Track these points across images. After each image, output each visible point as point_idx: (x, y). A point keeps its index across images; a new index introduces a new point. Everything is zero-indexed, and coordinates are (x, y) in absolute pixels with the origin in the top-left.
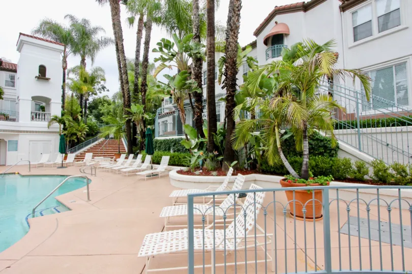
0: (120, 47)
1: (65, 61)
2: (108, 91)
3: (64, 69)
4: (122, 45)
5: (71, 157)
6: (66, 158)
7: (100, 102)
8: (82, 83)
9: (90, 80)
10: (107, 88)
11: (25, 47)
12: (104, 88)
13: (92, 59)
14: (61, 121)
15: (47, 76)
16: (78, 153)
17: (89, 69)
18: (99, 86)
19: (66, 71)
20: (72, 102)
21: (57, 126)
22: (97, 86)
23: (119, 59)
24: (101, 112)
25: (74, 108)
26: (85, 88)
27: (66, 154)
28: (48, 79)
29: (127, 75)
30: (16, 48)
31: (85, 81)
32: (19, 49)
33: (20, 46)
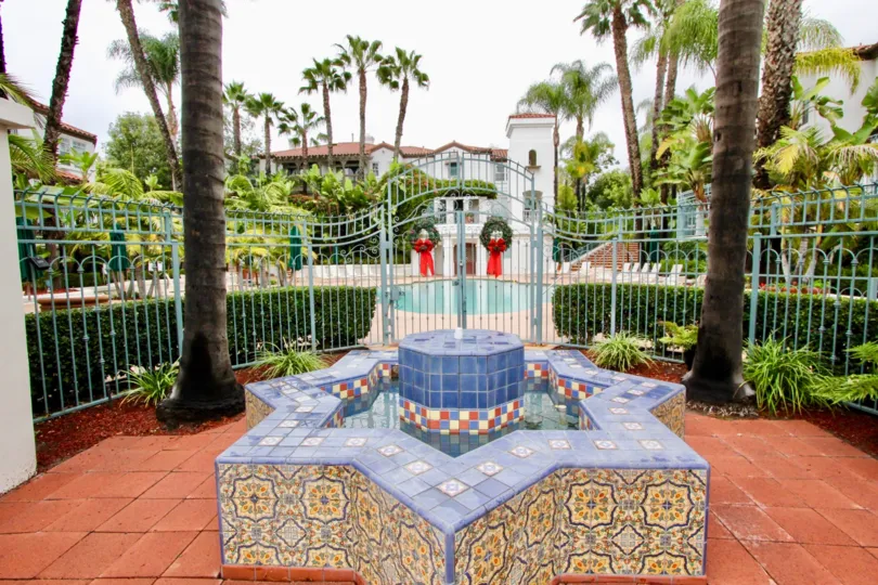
0: (627, 102)
1: (556, 135)
2: (618, 163)
3: (556, 145)
4: (631, 99)
5: (566, 266)
6: (559, 268)
7: (606, 184)
8: (577, 162)
9: (588, 154)
10: (617, 159)
11: (515, 131)
12: (611, 159)
13: (590, 120)
14: (554, 221)
15: (538, 164)
16: (574, 262)
17: (588, 137)
18: (605, 158)
19: (559, 148)
20: (566, 192)
21: (549, 228)
22: (601, 158)
23: (626, 121)
24: (609, 198)
25: (569, 201)
26: (582, 170)
27: (560, 263)
28: (539, 167)
29: (637, 145)
30: (506, 133)
31: (582, 159)
32: (509, 135)
33: (510, 131)
